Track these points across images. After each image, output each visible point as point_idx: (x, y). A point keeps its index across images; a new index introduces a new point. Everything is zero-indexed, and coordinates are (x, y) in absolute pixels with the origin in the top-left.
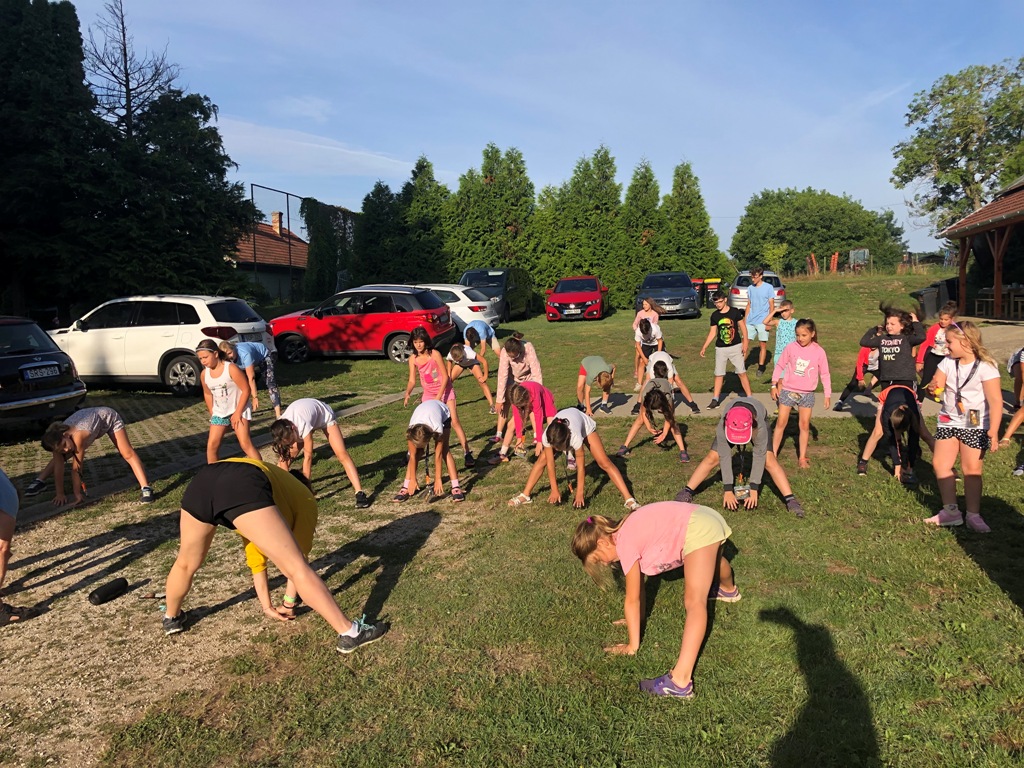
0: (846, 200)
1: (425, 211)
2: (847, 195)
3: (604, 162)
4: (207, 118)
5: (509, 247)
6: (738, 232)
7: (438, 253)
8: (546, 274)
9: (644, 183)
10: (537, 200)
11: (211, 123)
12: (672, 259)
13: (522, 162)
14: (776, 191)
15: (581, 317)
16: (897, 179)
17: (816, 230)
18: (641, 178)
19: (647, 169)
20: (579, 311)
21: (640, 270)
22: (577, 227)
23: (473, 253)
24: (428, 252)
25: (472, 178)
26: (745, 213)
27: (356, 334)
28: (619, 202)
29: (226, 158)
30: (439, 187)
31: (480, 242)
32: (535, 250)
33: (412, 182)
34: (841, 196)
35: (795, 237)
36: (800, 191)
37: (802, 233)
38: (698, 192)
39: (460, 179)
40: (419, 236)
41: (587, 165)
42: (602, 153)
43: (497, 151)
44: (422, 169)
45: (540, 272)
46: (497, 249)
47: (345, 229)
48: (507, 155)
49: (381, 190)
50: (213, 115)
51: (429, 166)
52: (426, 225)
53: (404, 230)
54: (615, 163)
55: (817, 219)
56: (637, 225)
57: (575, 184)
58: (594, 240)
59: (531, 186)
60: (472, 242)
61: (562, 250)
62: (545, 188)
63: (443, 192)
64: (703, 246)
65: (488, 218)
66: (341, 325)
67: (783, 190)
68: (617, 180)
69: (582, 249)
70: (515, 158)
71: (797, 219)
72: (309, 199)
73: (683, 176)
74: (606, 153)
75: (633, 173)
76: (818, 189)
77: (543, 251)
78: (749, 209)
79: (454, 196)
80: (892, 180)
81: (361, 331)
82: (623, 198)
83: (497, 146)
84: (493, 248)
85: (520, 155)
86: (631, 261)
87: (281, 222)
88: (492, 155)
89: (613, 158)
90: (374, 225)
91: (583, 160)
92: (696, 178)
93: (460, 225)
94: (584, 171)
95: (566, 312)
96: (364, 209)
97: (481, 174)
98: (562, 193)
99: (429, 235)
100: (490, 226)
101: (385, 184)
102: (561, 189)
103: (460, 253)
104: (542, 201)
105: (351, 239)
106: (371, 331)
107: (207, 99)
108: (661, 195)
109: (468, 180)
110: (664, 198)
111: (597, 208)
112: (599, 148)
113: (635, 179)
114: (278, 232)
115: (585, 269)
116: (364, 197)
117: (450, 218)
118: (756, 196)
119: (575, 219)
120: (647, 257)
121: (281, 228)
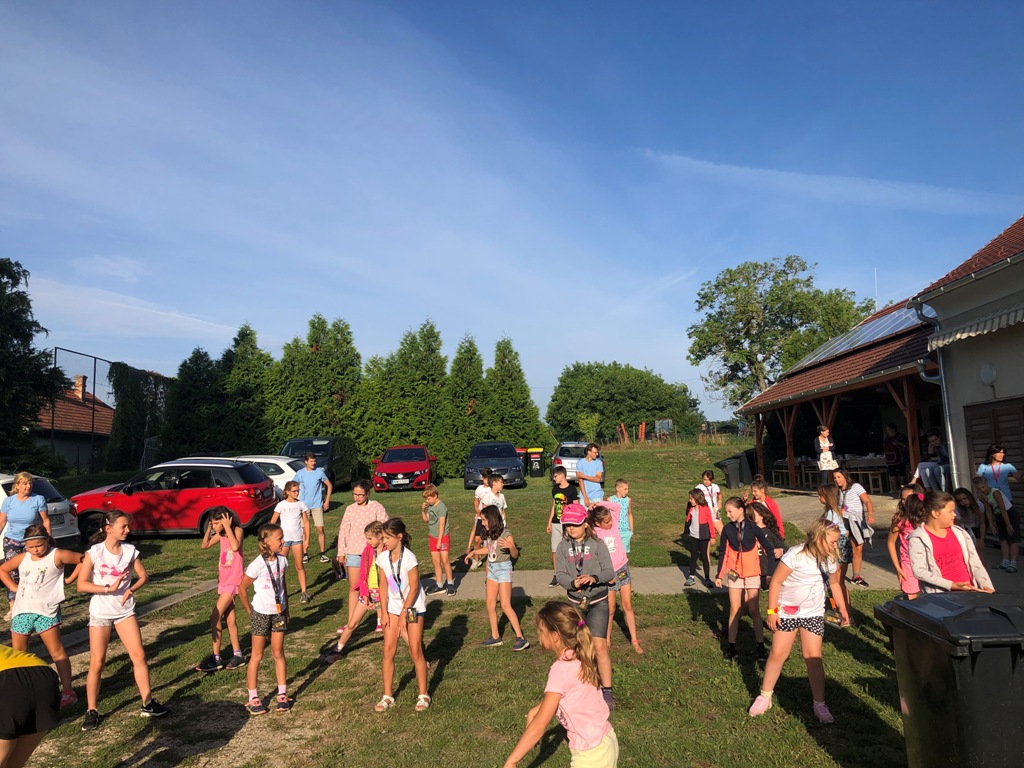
0: (649, 373)
1: (246, 378)
2: (649, 369)
3: (430, 336)
4: (16, 283)
5: (335, 416)
6: (553, 401)
7: (258, 421)
8: (372, 442)
9: (468, 356)
10: (363, 369)
11: (21, 288)
12: (496, 429)
13: (349, 333)
14: (587, 364)
15: (409, 487)
16: (692, 357)
17: (624, 400)
18: (465, 352)
19: (471, 344)
20: (407, 481)
21: (466, 439)
22: (403, 396)
23: (296, 421)
24: (247, 420)
25: (297, 347)
26: (558, 384)
27: (169, 511)
28: (445, 373)
29: (36, 324)
30: (262, 355)
31: (303, 410)
32: (361, 418)
33: (233, 349)
34: (643, 369)
35: (605, 407)
36: (607, 365)
37: (612, 403)
38: (518, 367)
39: (285, 348)
40: (239, 403)
41: (414, 338)
42: (428, 326)
43: (324, 322)
44: (245, 337)
45: (366, 441)
46: (322, 417)
47: (156, 394)
48: (334, 326)
49: (199, 357)
50: (23, 280)
51: (252, 334)
52: (246, 393)
53: (222, 398)
54: (441, 337)
55: (624, 391)
56: (463, 396)
57: (403, 355)
58: (421, 409)
59: (358, 356)
60: (295, 410)
61: (389, 418)
62: (372, 359)
63: (266, 360)
64: (524, 416)
65: (313, 386)
66: (153, 502)
67: (592, 363)
68: (443, 352)
69: (409, 418)
70: (341, 330)
71: (607, 390)
72: (119, 364)
73: (504, 351)
74: (432, 328)
75: (458, 347)
76: (623, 362)
77: (369, 420)
78: (561, 380)
79: (277, 364)
80: (688, 357)
81: (175, 508)
82: (448, 370)
83: (324, 316)
84: (318, 416)
85: (347, 327)
86: (457, 430)
87: (84, 386)
88: (318, 326)
89: (438, 333)
90: (189, 392)
91: (410, 333)
92: (516, 353)
93: (283, 393)
94: (411, 343)
95: (395, 482)
96: (179, 375)
97: (307, 343)
98: (389, 364)
99: (249, 402)
100: (315, 394)
101: (204, 351)
102: (388, 360)
103: (282, 421)
104: (369, 370)
105: (161, 404)
106: (186, 508)
107: (17, 264)
108: (484, 368)
109: (293, 349)
110: (488, 371)
111: (424, 378)
112: (425, 323)
113: (459, 352)
114: (80, 396)
115: (412, 438)
116: (181, 363)
117: (272, 385)
118: (568, 369)
119: (402, 389)
120: (473, 426)
121: (84, 391)
